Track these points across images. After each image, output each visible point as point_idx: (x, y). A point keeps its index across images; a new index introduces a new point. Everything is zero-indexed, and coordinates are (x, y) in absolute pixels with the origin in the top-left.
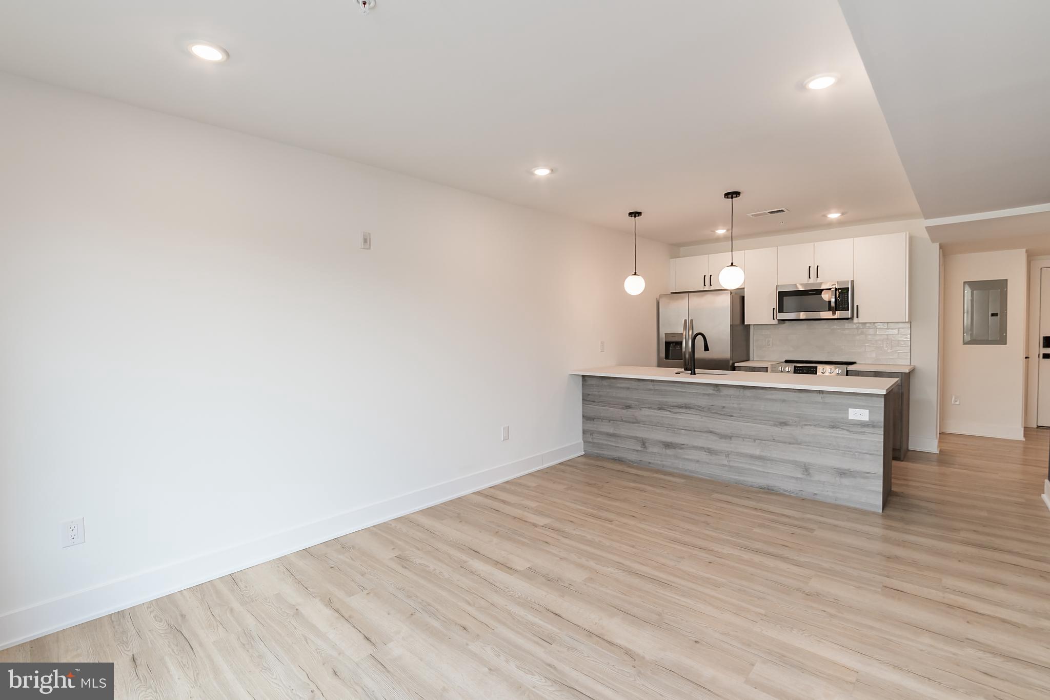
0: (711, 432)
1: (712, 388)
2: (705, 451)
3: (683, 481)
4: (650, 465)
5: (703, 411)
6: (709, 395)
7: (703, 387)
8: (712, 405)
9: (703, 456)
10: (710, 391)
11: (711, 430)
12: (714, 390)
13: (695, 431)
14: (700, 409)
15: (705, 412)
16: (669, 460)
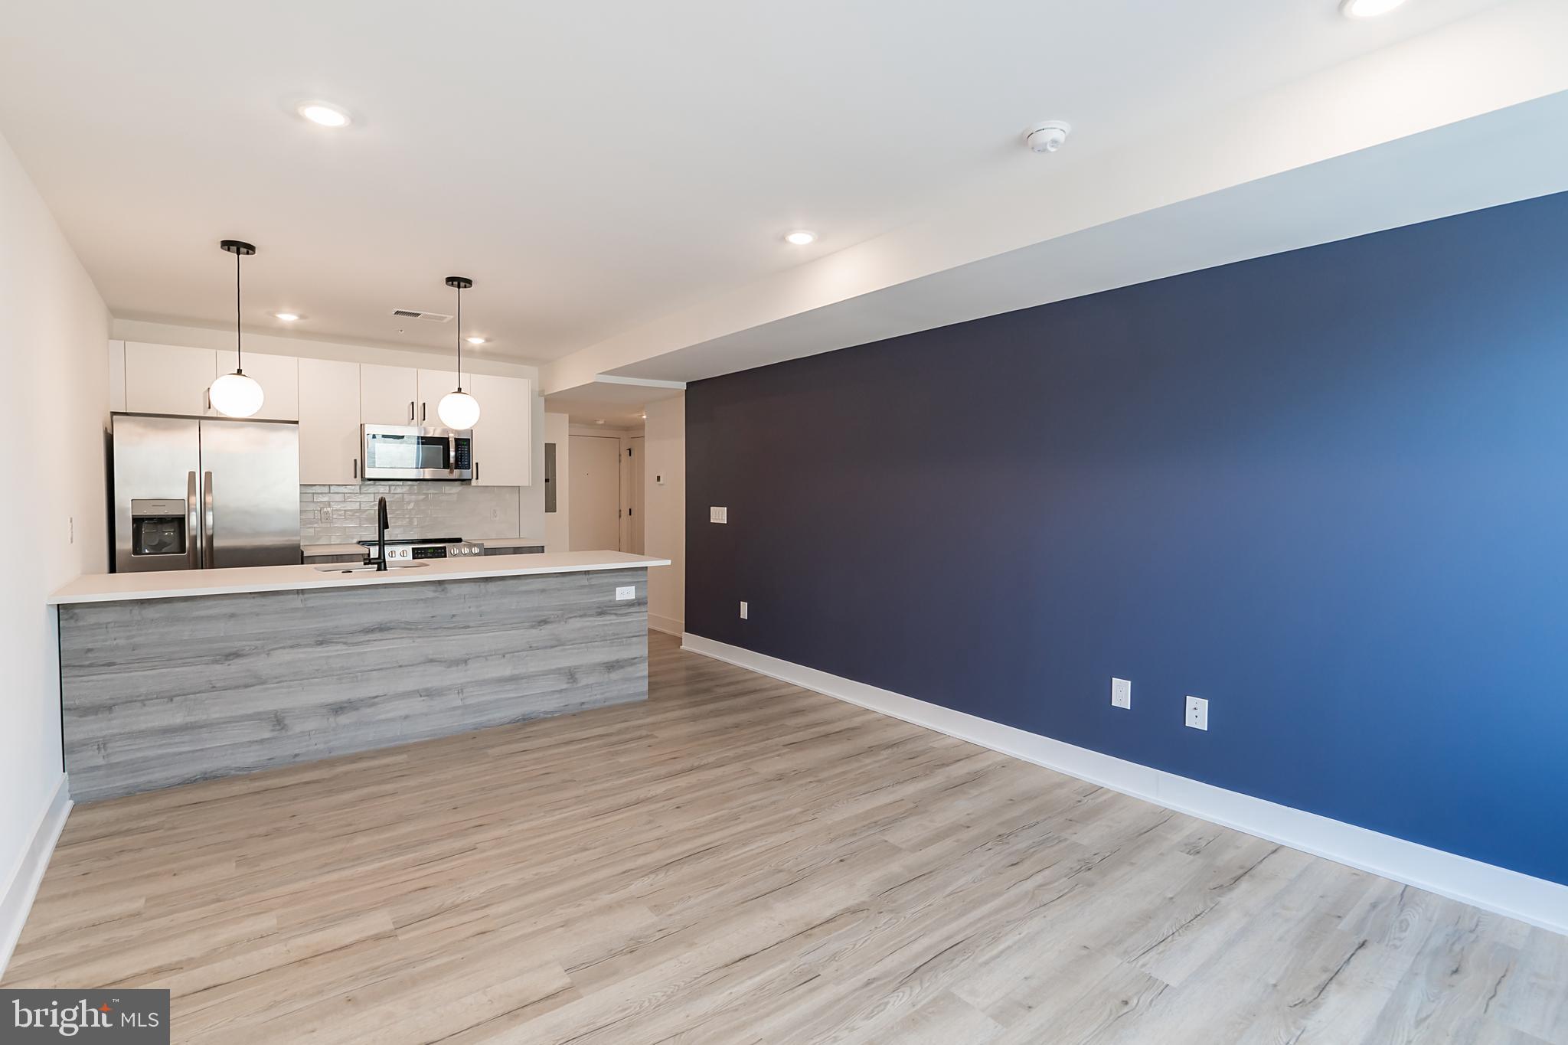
0: (431, 661)
1: (433, 588)
2: (421, 696)
3: (405, 756)
4: (298, 759)
5: (416, 629)
6: (425, 600)
7: (415, 589)
8: (433, 617)
9: (417, 705)
10: (429, 593)
11: (430, 657)
12: (435, 591)
13: (401, 666)
14: (409, 627)
15: (421, 629)
16: (349, 735)
